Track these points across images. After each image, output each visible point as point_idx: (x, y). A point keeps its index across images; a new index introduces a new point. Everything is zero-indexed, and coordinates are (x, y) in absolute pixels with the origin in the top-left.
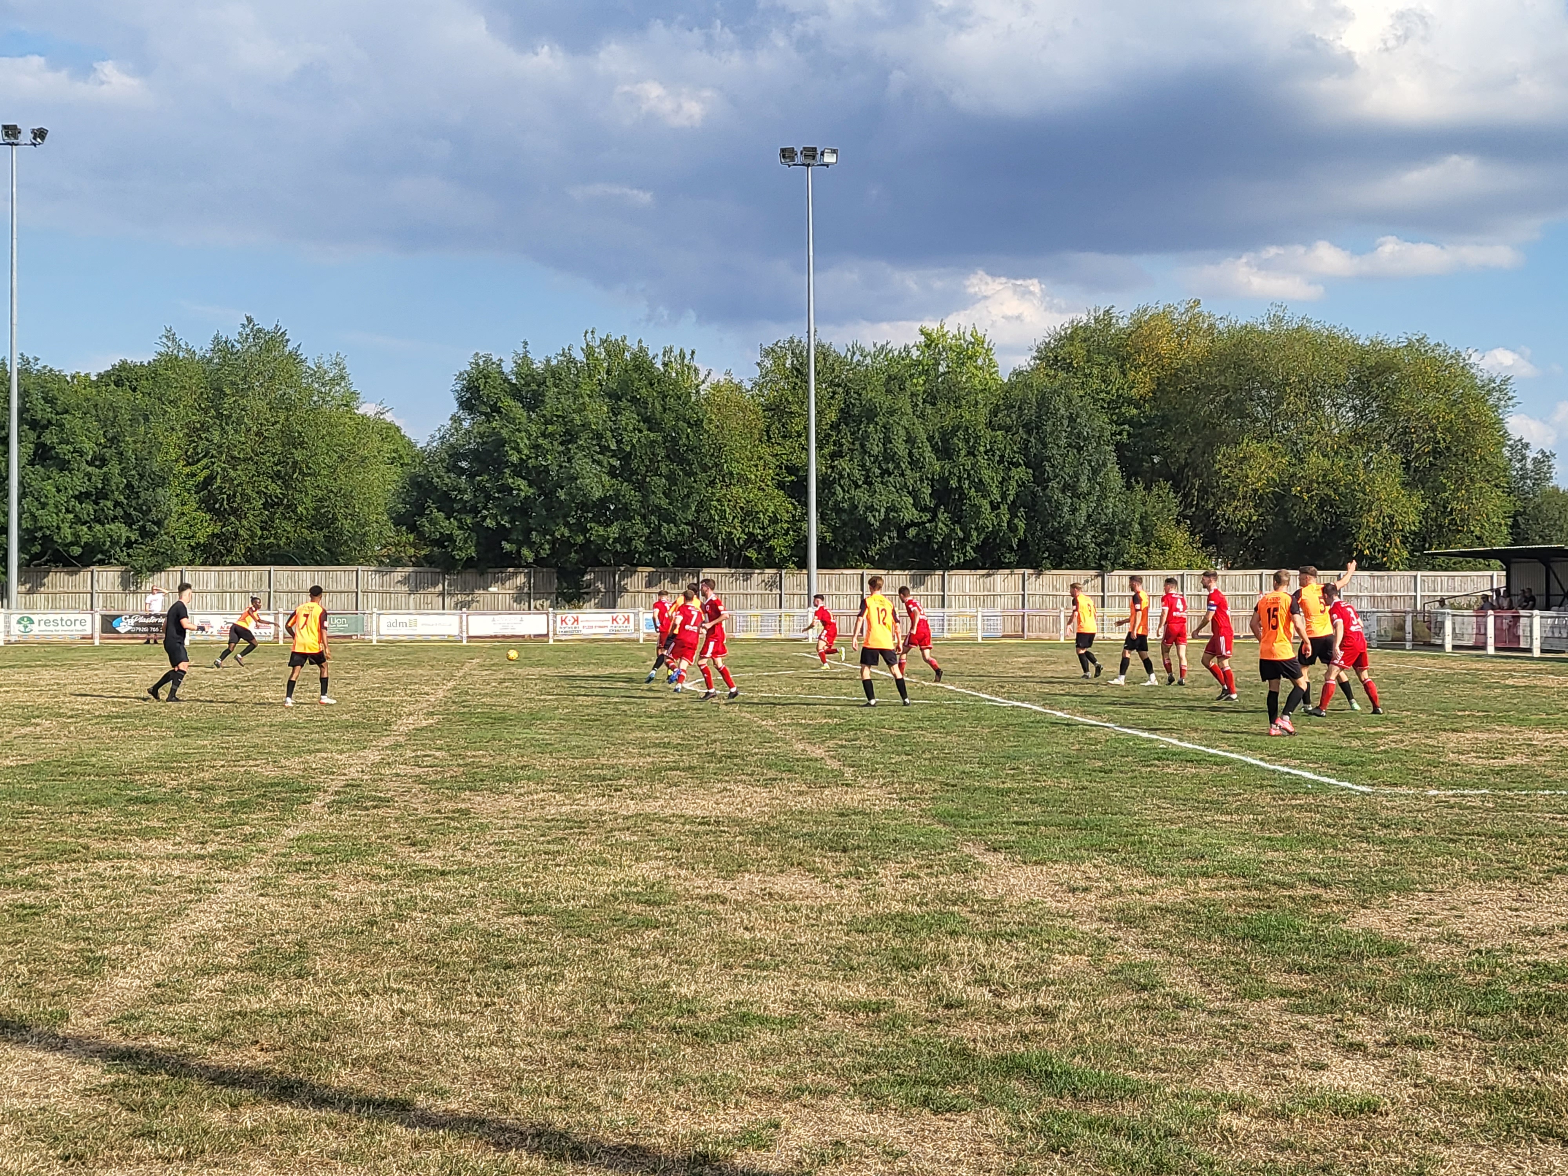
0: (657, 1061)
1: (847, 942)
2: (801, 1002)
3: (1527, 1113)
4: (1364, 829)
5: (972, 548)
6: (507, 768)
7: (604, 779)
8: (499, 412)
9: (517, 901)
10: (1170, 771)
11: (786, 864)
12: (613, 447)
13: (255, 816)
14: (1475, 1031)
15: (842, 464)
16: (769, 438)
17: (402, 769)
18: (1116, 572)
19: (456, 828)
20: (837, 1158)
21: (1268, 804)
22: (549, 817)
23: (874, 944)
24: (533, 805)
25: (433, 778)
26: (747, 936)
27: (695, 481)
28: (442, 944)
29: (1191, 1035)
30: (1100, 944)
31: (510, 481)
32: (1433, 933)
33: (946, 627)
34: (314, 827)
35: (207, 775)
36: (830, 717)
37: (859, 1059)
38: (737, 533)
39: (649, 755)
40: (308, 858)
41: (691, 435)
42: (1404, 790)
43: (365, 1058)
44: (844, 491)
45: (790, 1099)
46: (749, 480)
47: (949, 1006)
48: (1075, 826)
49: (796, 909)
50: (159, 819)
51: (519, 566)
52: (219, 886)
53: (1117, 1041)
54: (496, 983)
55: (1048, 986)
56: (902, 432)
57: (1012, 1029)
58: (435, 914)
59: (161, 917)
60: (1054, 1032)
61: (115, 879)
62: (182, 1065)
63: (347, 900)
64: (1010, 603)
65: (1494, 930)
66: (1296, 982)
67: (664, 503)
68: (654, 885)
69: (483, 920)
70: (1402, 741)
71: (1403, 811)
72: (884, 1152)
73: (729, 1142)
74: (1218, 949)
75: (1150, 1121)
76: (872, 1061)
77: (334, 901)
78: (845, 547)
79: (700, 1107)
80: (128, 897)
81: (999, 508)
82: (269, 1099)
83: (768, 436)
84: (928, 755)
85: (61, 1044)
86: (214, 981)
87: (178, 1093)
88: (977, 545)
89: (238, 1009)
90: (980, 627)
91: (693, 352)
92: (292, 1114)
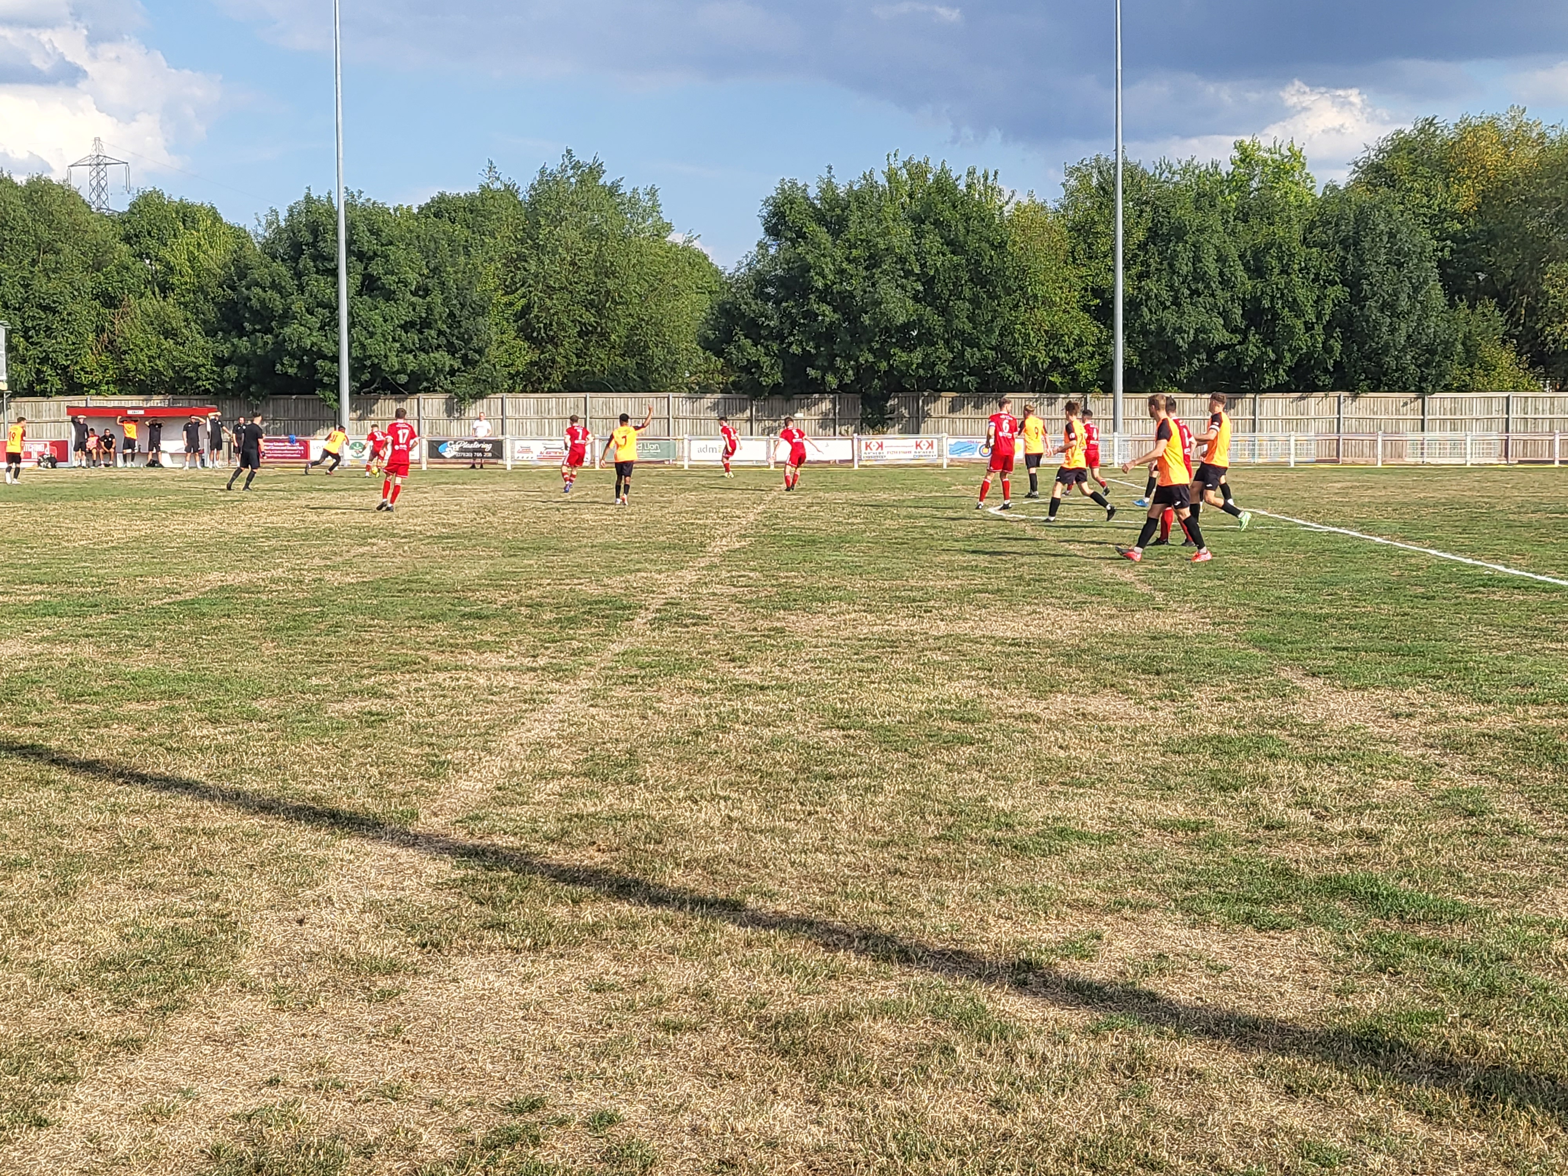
0: (978, 872)
1: (1164, 762)
2: (1119, 819)
5: (1284, 370)
6: (818, 589)
7: (914, 601)
8: (804, 237)
9: (835, 716)
10: (1496, 598)
11: (1099, 685)
12: (917, 270)
13: (581, 632)
15: (1150, 285)
16: (1076, 259)
17: (718, 589)
18: (1436, 395)
19: (773, 646)
20: (1160, 970)
22: (862, 637)
23: (1191, 765)
24: (845, 624)
25: (749, 597)
26: (1062, 754)
27: (999, 305)
28: (765, 755)
29: (1522, 862)
30: (1425, 769)
31: (815, 306)
33: (1257, 452)
34: (639, 643)
35: (534, 593)
37: (1180, 876)
38: (1041, 357)
39: (957, 578)
40: (633, 673)
41: (995, 257)
43: (696, 860)
44: (1151, 312)
45: (1112, 912)
46: (1055, 304)
47: (1269, 827)
48: (1397, 652)
49: (1109, 729)
50: (492, 633)
51: (825, 392)
52: (551, 697)
53: (1444, 865)
54: (818, 793)
55: (1372, 810)
56: (1213, 251)
57: (1336, 851)
58: (757, 726)
59: (499, 725)
60: (1379, 854)
61: (454, 689)
62: (526, 863)
63: (672, 711)
64: (1323, 426)
67: (968, 327)
68: (967, 703)
69: (803, 733)
72: (1208, 966)
73: (1052, 951)
74: (1550, 776)
75: (1481, 944)
76: (1193, 878)
77: (659, 712)
78: (1152, 370)
79: (1022, 917)
80: (467, 706)
81: (1313, 328)
82: (608, 896)
83: (1074, 258)
84: (1241, 580)
85: (412, 841)
86: (551, 785)
87: (523, 889)
88: (1290, 367)
89: (575, 811)
90: (1293, 451)
91: (996, 173)
92: (630, 911)
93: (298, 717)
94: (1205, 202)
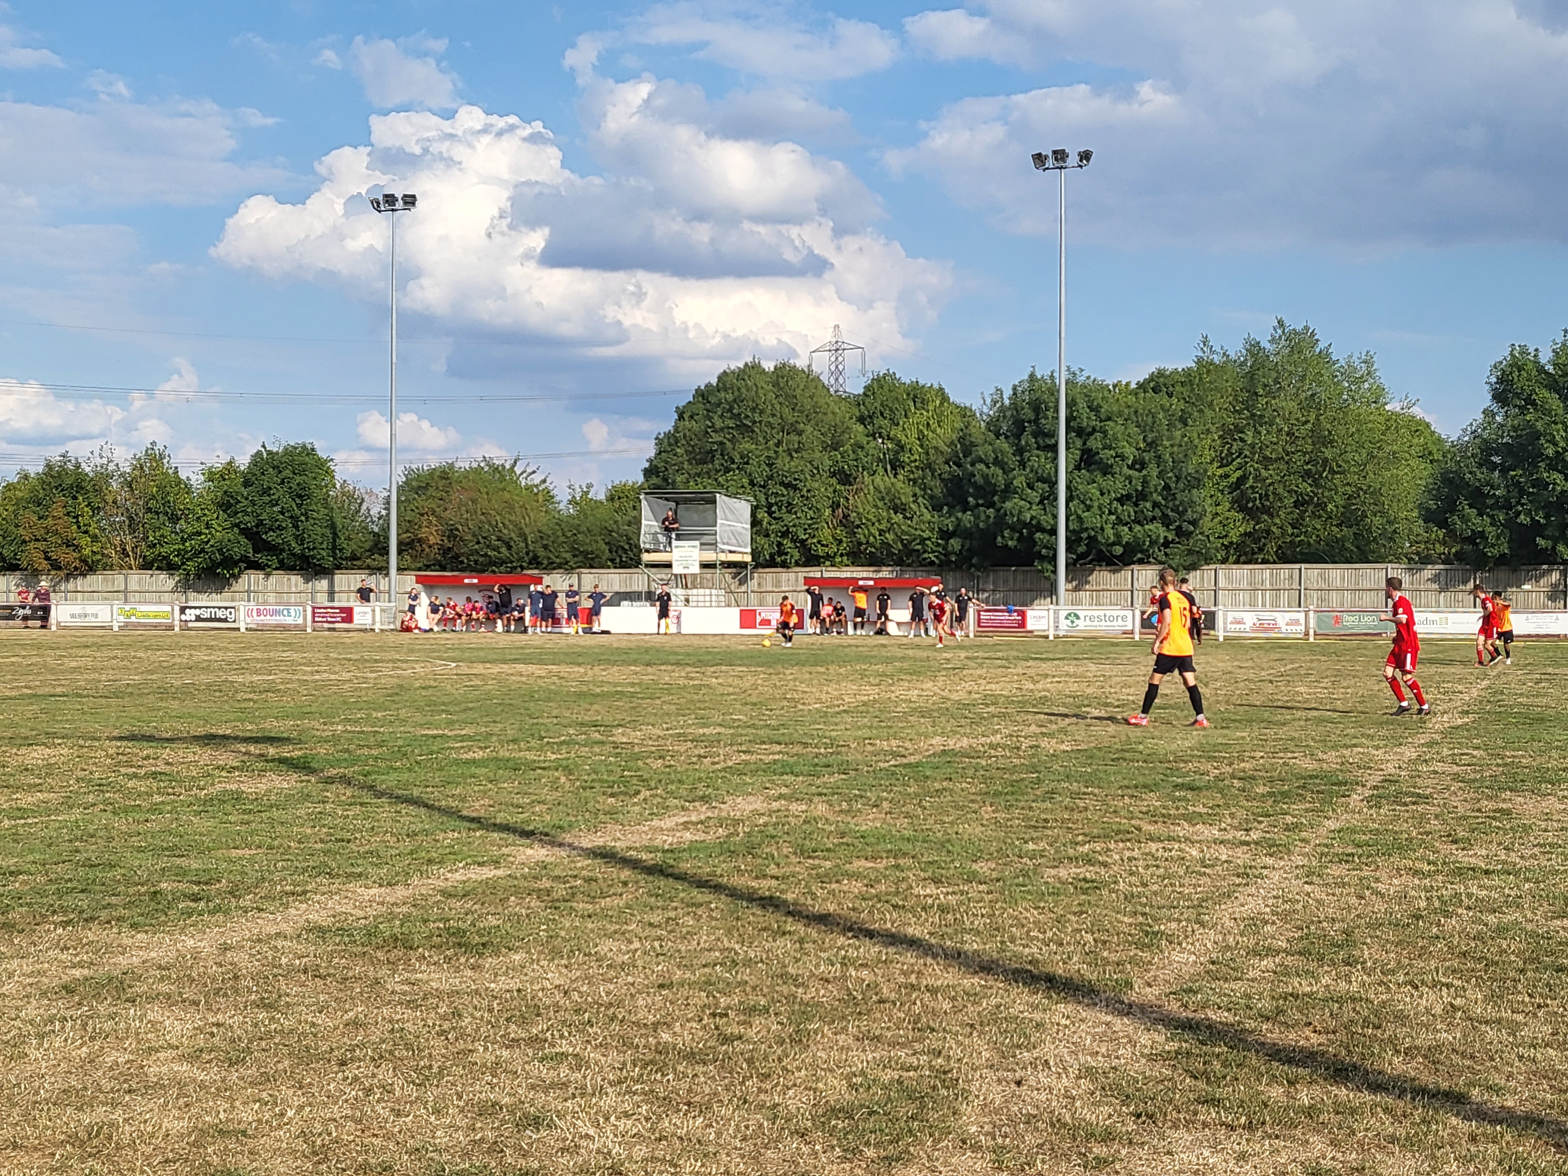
6: (1548, 769)
8: (1534, 403)
9: (1566, 904)
13: (1295, 807)
17: (1439, 767)
19: (1498, 828)
25: (1472, 776)
28: (1490, 942)
31: (1545, 475)
34: (1355, 821)
35: (1247, 765)
40: (1350, 850)
43: (1416, 1048)
50: (1204, 806)
51: (1554, 563)
52: (1265, 872)
54: (1548, 985)
58: (1481, 912)
59: (1212, 898)
61: (1167, 859)
62: (1240, 1040)
63: (1391, 892)
69: (1532, 921)
77: (1378, 893)
80: (1180, 877)
82: (1325, 1080)
85: (1127, 1010)
86: (1265, 962)
87: (1238, 1066)
89: (1290, 990)
92: (1348, 1096)
93: (1016, 881)
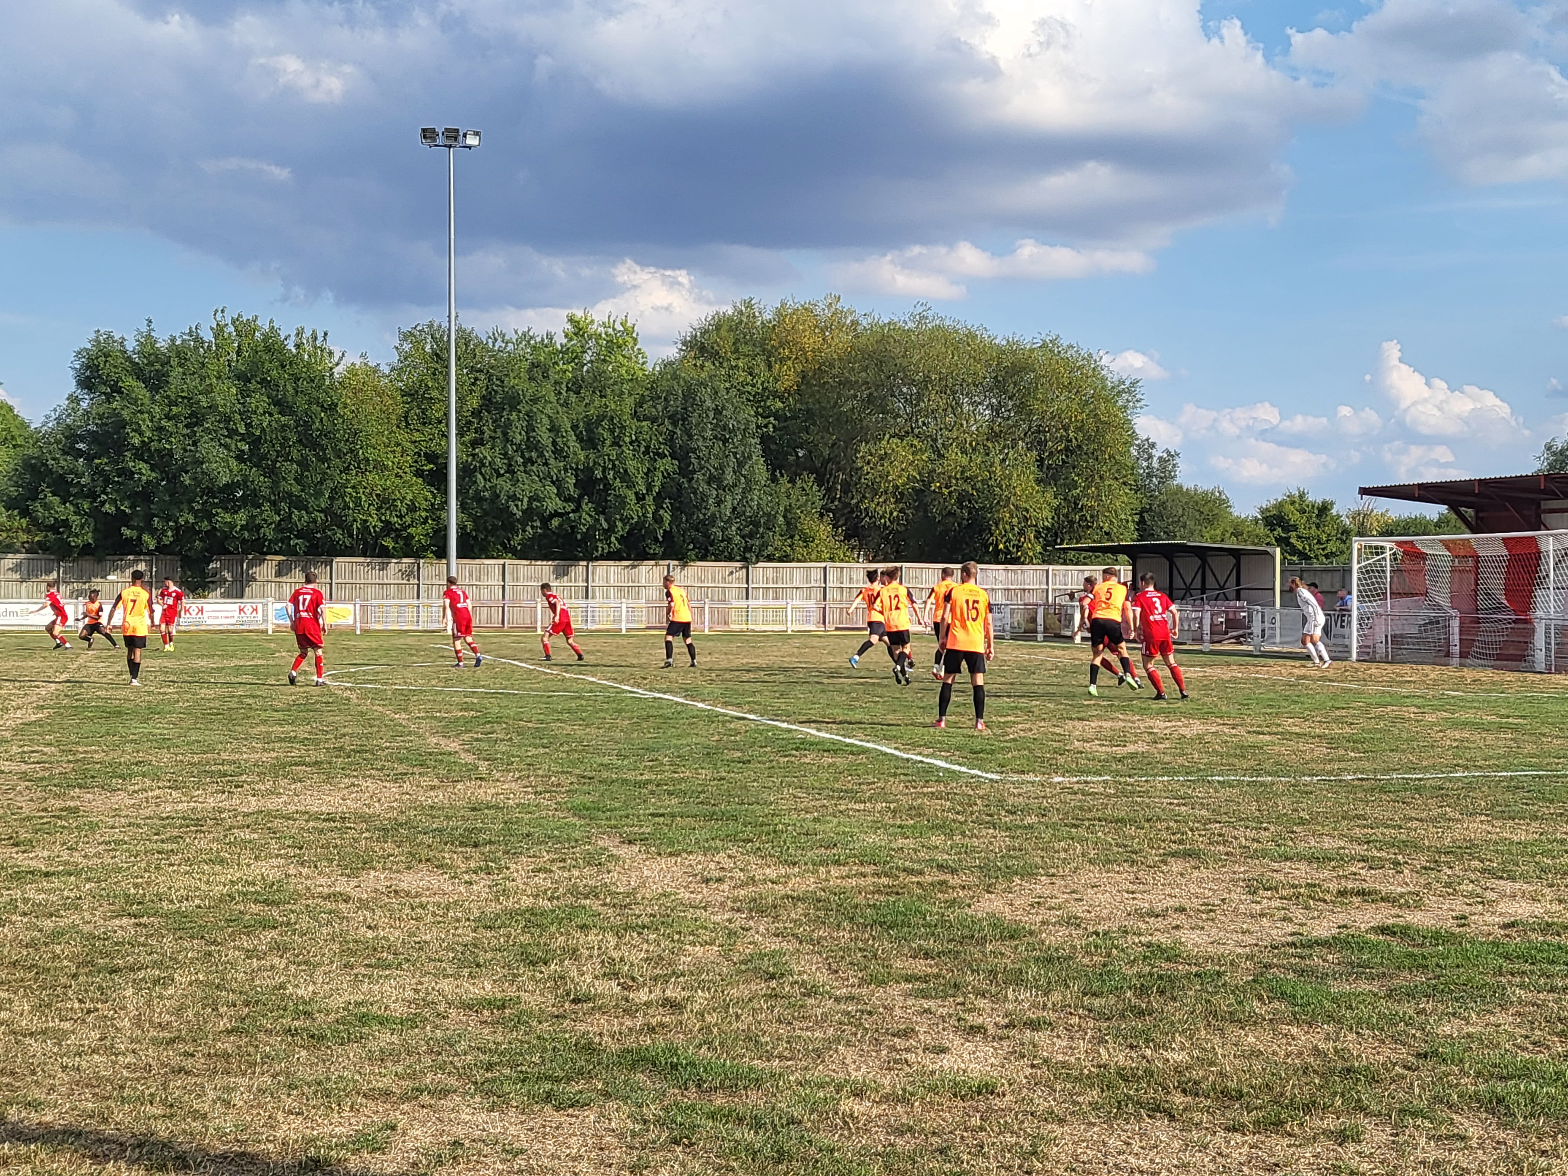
0: (270, 1065)
1: (474, 938)
2: (424, 1000)
3: (1137, 1090)
4: (991, 815)
5: (616, 538)
6: (120, 764)
7: (225, 775)
8: (120, 392)
9: (126, 903)
10: (807, 761)
11: (414, 860)
12: (242, 430)
14: (1090, 1011)
15: (483, 452)
16: (408, 424)
18: (760, 564)
19: (64, 827)
20: (454, 1158)
21: (901, 793)
22: (164, 815)
23: (502, 940)
24: (147, 802)
25: (41, 774)
26: (370, 934)
27: (329, 468)
28: (43, 948)
29: (816, 1022)
30: (731, 934)
31: (131, 464)
32: (1053, 916)
33: (589, 619)
36: (466, 710)
37: (482, 1057)
38: (373, 521)
39: (273, 750)
41: (325, 419)
42: (1031, 777)
44: (485, 479)
45: (409, 1100)
46: (386, 467)
47: (576, 1001)
48: (711, 816)
49: (423, 906)
51: (140, 553)
53: (743, 1031)
54: (100, 988)
55: (678, 977)
56: (546, 421)
57: (640, 1021)
58: (37, 917)
60: (681, 1023)
64: (654, 594)
65: (1112, 913)
66: (921, 966)
68: (273, 884)
69: (89, 923)
70: (1031, 730)
71: (1028, 798)
72: (504, 1150)
73: (343, 1145)
74: (847, 936)
75: (773, 1109)
76: (495, 1059)
78: (486, 536)
79: (314, 1111)
81: (644, 499)
83: (407, 422)
84: (566, 748)
88: (622, 536)
90: (624, 618)
91: (326, 334)
94: (538, 373)
